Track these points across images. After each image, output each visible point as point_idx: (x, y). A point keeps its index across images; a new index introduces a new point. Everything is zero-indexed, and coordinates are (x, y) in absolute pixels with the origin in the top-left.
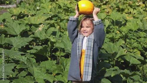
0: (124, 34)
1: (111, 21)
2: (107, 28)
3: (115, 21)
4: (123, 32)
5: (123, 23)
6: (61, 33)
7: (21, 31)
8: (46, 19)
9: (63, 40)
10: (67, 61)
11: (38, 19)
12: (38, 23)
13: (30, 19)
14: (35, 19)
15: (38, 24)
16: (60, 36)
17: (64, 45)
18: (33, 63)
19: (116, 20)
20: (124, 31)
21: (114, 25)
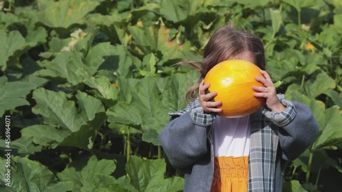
0: (329, 54)
1: (289, 9)
2: (277, 35)
3: (299, 10)
4: (325, 46)
5: (323, 14)
6: (136, 58)
7: (12, 54)
8: (93, 8)
9: (139, 95)
10: (148, 170)
11: (70, 11)
12: (66, 25)
13: (47, 10)
14: (59, 9)
15: (66, 27)
16: (132, 71)
17: (143, 115)
18: (31, 177)
19: (303, 9)
20: (329, 45)
21: (296, 22)
